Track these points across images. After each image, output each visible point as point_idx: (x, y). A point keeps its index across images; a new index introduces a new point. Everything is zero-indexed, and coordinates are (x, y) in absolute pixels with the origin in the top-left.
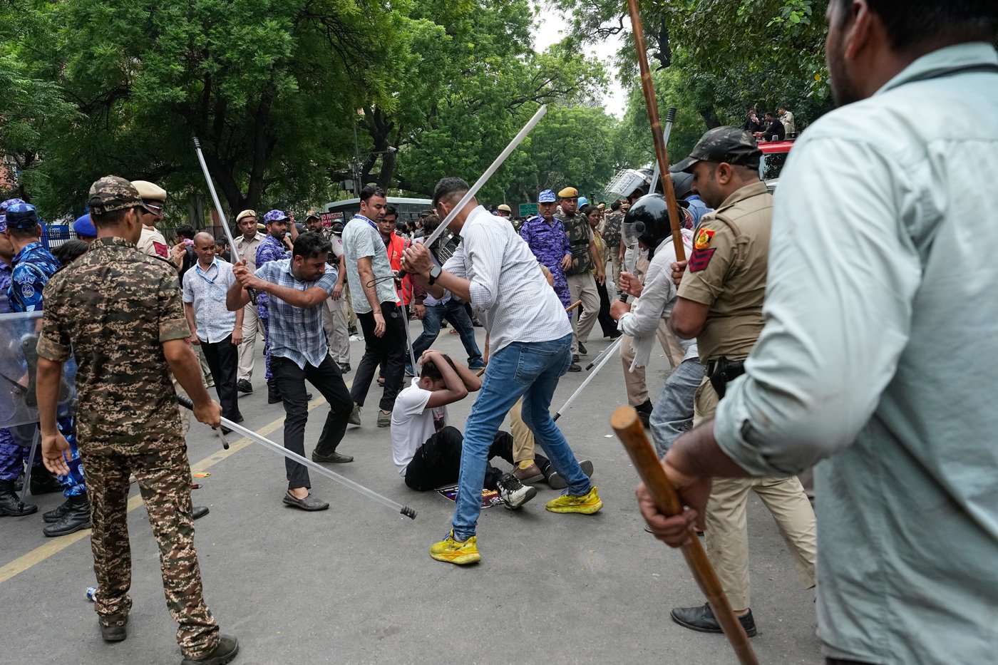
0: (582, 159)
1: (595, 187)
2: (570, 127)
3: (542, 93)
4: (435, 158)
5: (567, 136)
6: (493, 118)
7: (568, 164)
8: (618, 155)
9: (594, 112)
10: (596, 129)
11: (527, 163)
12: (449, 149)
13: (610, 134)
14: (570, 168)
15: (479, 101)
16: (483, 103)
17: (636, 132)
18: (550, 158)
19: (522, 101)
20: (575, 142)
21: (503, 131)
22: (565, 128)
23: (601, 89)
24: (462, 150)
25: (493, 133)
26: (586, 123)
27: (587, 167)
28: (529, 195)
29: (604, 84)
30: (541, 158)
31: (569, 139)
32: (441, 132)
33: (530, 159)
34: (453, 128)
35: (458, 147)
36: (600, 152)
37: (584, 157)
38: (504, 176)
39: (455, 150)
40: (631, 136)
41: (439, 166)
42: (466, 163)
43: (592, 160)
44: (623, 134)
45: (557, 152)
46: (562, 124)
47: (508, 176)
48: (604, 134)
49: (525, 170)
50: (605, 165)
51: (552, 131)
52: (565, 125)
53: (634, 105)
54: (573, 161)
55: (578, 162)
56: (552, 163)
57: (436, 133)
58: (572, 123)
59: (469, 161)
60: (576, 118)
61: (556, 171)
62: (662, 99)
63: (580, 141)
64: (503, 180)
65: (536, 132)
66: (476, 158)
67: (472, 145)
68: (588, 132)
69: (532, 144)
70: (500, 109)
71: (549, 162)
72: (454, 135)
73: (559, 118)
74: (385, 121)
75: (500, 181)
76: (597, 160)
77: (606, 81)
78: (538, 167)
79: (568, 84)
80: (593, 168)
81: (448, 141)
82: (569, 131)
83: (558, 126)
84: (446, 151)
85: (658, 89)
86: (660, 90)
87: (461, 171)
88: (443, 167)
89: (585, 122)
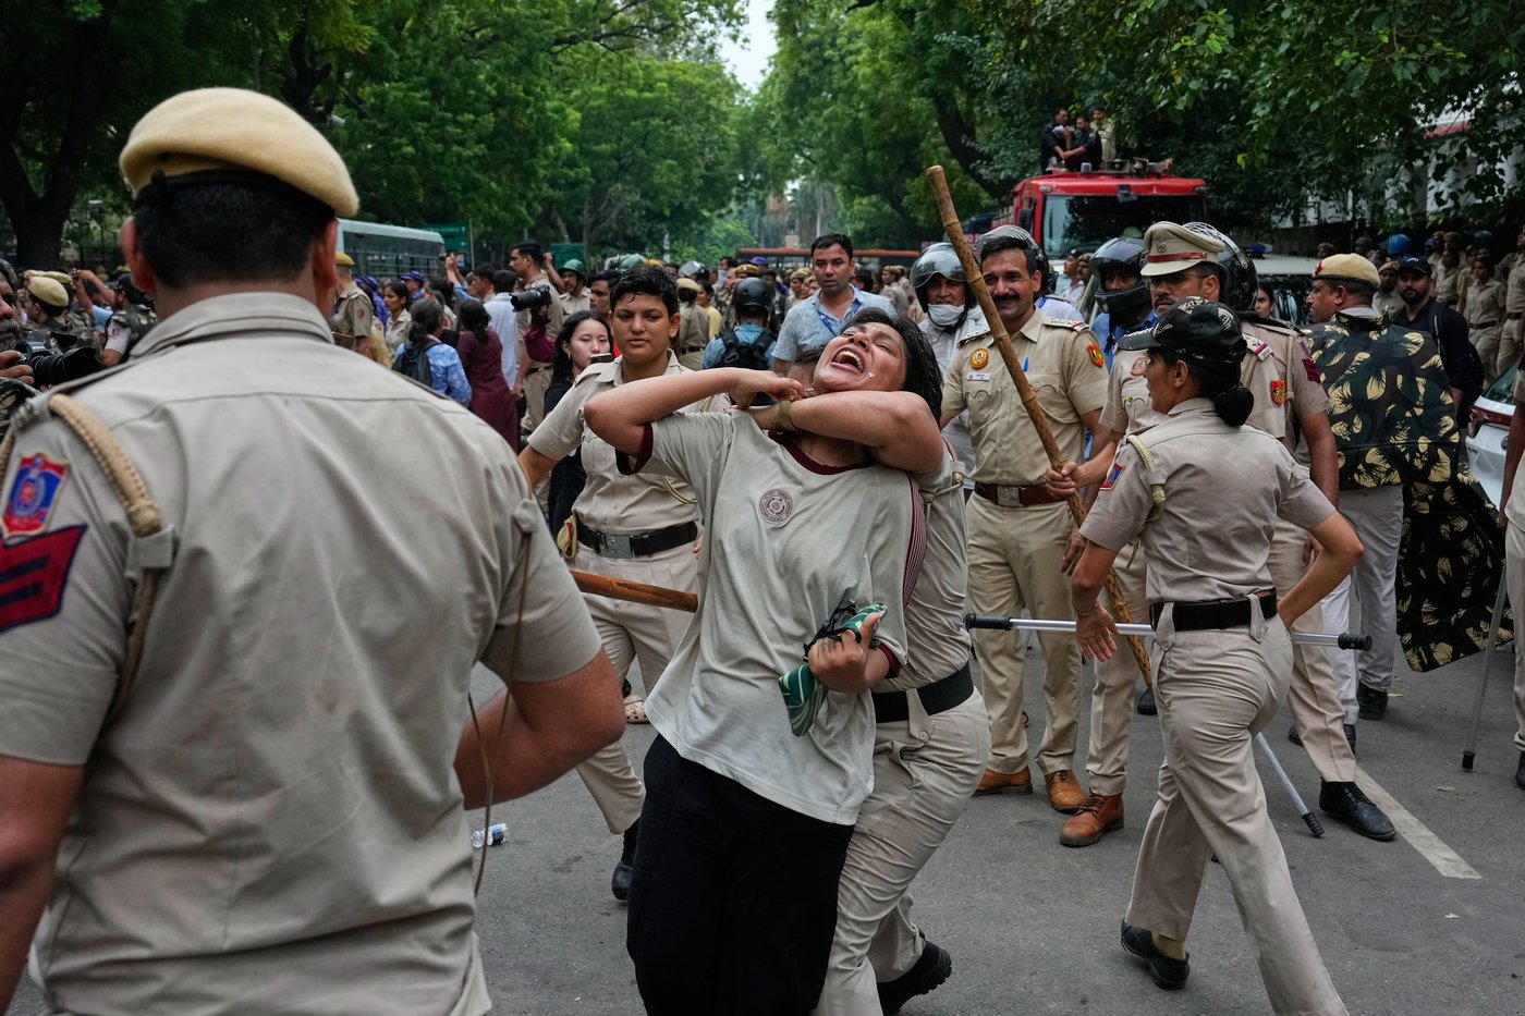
0: (679, 164)
1: (695, 218)
2: (658, 99)
3: (614, 28)
4: (396, 140)
5: (653, 115)
6: (517, 71)
7: (651, 174)
8: (744, 159)
9: (707, 75)
10: (709, 107)
11: (571, 163)
12: (426, 125)
13: (732, 117)
14: (657, 180)
15: (487, 32)
16: (496, 38)
17: (786, 119)
18: (616, 156)
19: (573, 41)
20: (667, 128)
21: (537, 99)
22: (647, 101)
23: (725, 30)
24: (451, 129)
25: (516, 100)
26: (690, 92)
27: (686, 179)
28: (567, 228)
29: (734, 22)
30: (598, 156)
31: (656, 122)
32: (409, 89)
33: (577, 155)
34: (433, 83)
35: (443, 122)
36: (711, 150)
37: (684, 160)
38: (532, 190)
39: (438, 127)
40: (777, 126)
41: (405, 157)
42: (459, 156)
43: (697, 166)
44: (759, 119)
45: (629, 147)
46: (642, 91)
47: (540, 189)
48: (722, 117)
49: (566, 177)
50: (722, 178)
51: (621, 103)
52: (647, 95)
53: (787, 67)
54: (662, 166)
55: (671, 169)
56: (621, 167)
57: (401, 90)
58: (663, 91)
59: (467, 153)
60: (671, 82)
61: (626, 182)
62: (842, 58)
63: (677, 128)
64: (531, 195)
65: (592, 103)
66: (481, 149)
67: (474, 122)
68: (691, 111)
69: (582, 125)
70: (531, 52)
71: (614, 163)
72: (435, 98)
73: (637, 78)
74: (312, 61)
75: (523, 197)
76: (707, 168)
77: (738, 17)
78: (594, 173)
79: (664, 17)
80: (699, 183)
81: (424, 107)
82: (656, 106)
83: (632, 93)
84: (420, 127)
85: (834, 39)
86: (838, 41)
87: (450, 171)
88: (412, 160)
89: (688, 90)
